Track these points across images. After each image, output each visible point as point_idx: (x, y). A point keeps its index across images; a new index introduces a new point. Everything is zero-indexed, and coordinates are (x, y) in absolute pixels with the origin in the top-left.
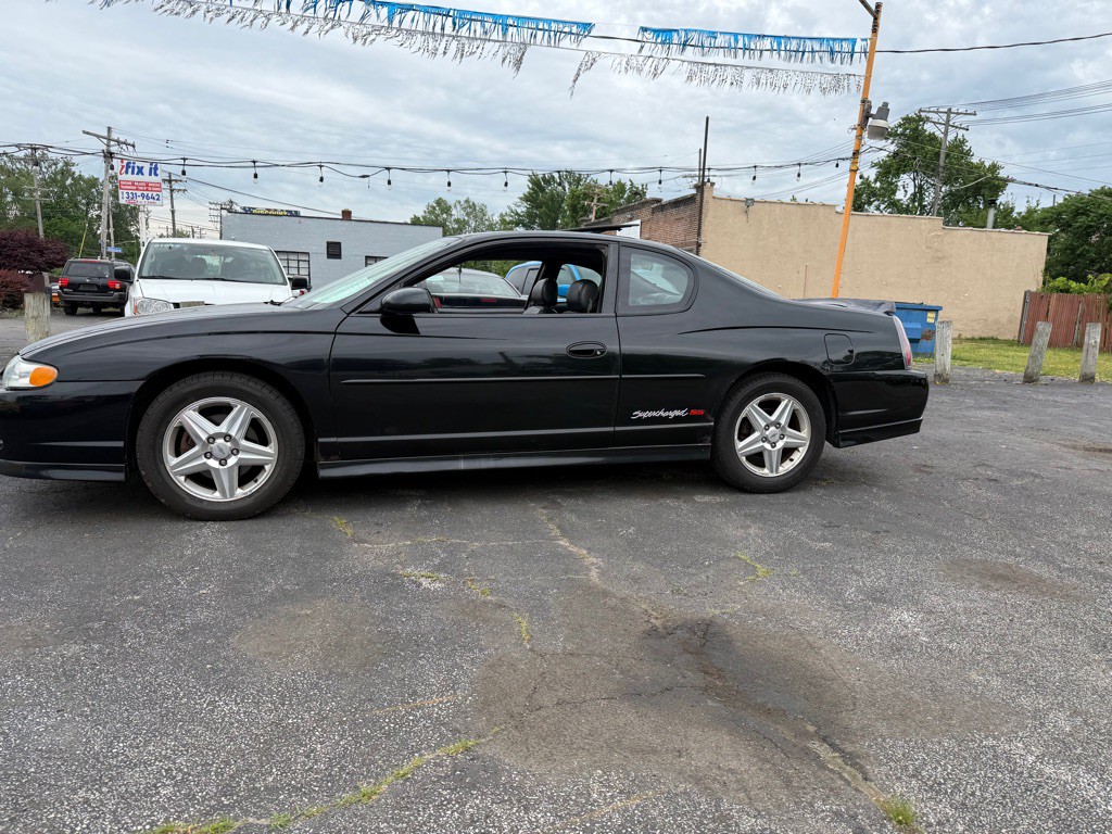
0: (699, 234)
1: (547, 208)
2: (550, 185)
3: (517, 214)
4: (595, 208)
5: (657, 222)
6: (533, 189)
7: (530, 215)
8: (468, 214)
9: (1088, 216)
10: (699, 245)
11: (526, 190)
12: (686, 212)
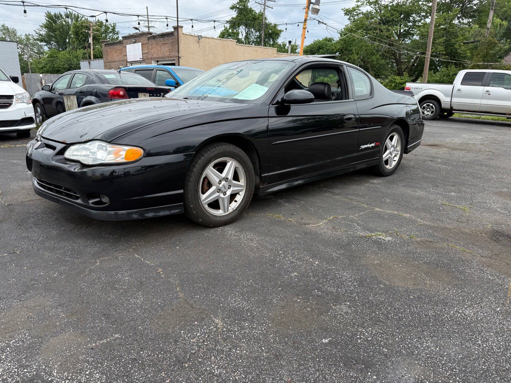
0: (178, 53)
1: (60, 32)
2: (59, 19)
3: (40, 35)
4: (92, 34)
5: (152, 45)
6: (49, 21)
7: (48, 36)
8: (4, 34)
9: (323, 49)
10: (179, 58)
11: (45, 22)
12: (170, 40)
